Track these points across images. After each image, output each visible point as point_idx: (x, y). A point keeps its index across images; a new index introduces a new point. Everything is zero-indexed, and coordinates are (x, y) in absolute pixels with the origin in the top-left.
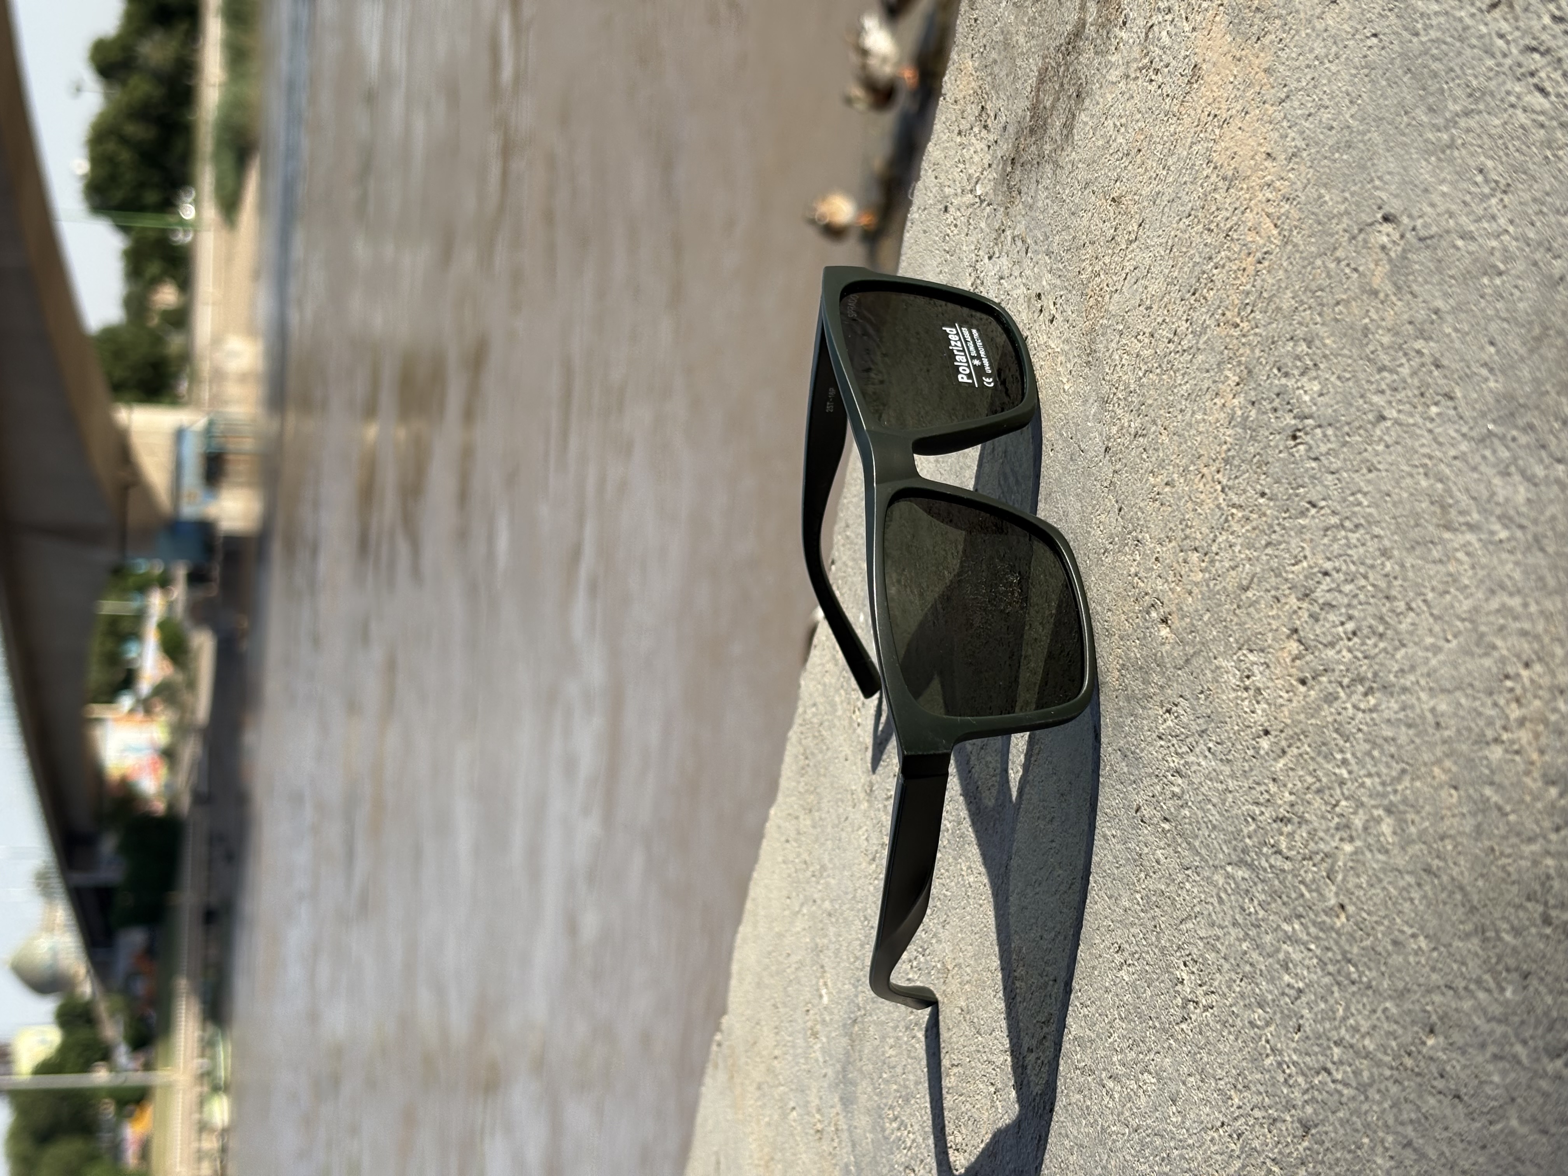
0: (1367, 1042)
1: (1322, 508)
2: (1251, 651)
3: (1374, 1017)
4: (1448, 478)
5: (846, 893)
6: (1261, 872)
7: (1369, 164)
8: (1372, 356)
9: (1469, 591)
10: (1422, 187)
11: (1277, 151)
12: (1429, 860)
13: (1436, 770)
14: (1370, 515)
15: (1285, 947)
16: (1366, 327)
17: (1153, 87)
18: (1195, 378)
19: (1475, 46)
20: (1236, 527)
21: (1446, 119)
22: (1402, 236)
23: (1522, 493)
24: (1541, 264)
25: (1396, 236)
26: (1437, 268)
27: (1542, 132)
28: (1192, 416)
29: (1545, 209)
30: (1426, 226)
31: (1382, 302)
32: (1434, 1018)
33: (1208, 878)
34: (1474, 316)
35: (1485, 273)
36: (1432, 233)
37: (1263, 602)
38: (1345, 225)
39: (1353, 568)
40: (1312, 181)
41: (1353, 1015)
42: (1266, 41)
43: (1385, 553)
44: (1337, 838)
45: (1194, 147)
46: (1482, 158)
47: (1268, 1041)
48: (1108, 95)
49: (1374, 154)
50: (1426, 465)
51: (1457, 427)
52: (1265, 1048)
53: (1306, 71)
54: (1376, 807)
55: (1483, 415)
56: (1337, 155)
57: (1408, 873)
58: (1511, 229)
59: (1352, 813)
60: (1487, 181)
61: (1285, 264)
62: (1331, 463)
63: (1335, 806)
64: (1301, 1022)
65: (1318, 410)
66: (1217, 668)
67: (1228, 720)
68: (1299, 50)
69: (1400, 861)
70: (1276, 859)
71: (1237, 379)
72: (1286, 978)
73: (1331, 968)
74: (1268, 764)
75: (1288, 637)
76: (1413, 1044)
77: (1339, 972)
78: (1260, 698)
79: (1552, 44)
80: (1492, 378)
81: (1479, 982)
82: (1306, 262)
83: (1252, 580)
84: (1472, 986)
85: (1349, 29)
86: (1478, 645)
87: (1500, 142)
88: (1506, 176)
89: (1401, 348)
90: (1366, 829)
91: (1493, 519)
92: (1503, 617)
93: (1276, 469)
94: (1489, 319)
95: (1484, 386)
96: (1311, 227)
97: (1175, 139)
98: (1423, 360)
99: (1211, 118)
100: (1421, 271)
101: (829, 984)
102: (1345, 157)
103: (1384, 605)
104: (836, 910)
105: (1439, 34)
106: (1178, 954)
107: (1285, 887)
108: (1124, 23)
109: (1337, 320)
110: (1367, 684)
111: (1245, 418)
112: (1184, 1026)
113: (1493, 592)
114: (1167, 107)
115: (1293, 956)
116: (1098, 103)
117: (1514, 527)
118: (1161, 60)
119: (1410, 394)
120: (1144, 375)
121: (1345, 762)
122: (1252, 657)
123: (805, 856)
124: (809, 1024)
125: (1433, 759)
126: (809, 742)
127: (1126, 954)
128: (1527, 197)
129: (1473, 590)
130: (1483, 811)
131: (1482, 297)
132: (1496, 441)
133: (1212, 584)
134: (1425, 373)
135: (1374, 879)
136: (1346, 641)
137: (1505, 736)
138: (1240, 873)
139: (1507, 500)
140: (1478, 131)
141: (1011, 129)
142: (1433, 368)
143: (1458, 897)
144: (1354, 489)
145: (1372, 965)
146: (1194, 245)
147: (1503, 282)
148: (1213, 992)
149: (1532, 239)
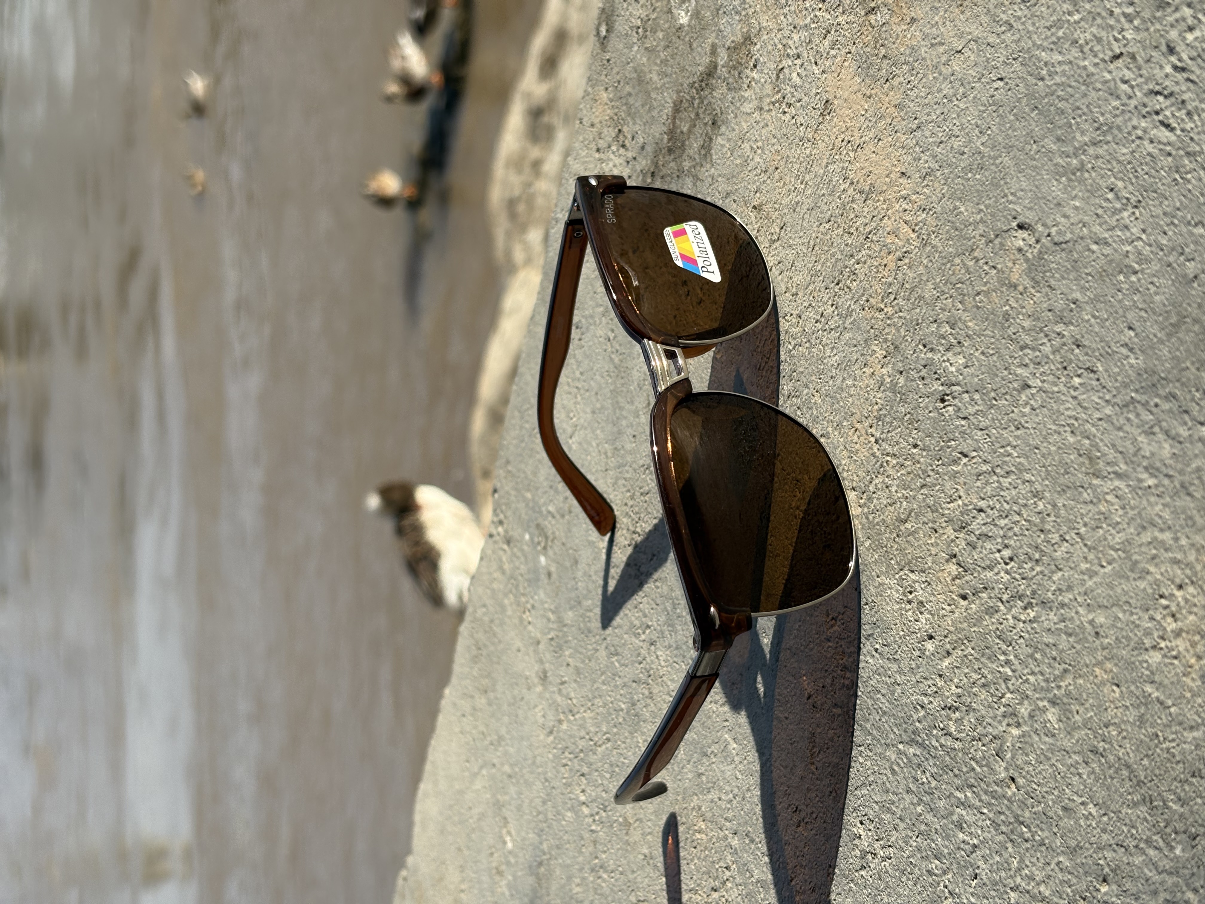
0: (1042, 888)
1: (973, 458)
2: (912, 571)
3: (1048, 868)
4: (1094, 436)
5: (525, 759)
6: (932, 750)
7: (1002, 182)
8: (1014, 336)
9: (1120, 526)
10: (1055, 201)
11: (910, 171)
12: (1096, 743)
13: (1097, 671)
14: (1020, 463)
15: (959, 810)
16: (1006, 313)
17: (787, 117)
18: (844, 351)
19: (1100, 90)
20: (891, 472)
21: (1075, 148)
22: (1038, 241)
23: (1167, 449)
24: (1175, 265)
25: (1032, 241)
26: (1072, 266)
27: (1170, 159)
28: (842, 381)
29: (1176, 222)
30: (1059, 233)
31: (1021, 294)
32: (1107, 870)
33: (880, 754)
34: (1112, 306)
35: (1121, 272)
36: (1067, 239)
37: (921, 532)
38: (981, 232)
39: (1007, 507)
40: (947, 196)
41: (1027, 866)
42: (895, 82)
43: (1036, 495)
44: (1004, 724)
45: (830, 167)
46: (1113, 179)
47: (946, 887)
48: (743, 124)
49: (1006, 174)
50: (1073, 424)
51: (1101, 395)
52: (943, 891)
53: (935, 107)
54: (1041, 699)
55: (1126, 386)
56: (970, 175)
57: (1075, 753)
58: (1144, 237)
59: (1018, 704)
60: (1118, 198)
61: (925, 262)
62: (980, 422)
63: (1001, 698)
64: (977, 871)
65: (964, 379)
66: (880, 584)
67: (893, 626)
68: (928, 91)
69: (1067, 744)
70: (946, 740)
71: (884, 353)
72: (961, 835)
73: (1003, 828)
74: (934, 663)
75: (947, 561)
76: (1088, 890)
77: (1012, 832)
78: (923, 609)
79: (1176, 89)
80: (1132, 356)
81: (1148, 841)
82: (945, 261)
83: (910, 514)
84: (1142, 845)
85: (974, 74)
86: (1132, 571)
87: (1129, 167)
88: (1137, 194)
89: (1041, 330)
90: (1031, 716)
91: (1140, 469)
92: (1155, 548)
93: (927, 425)
94: (1126, 309)
95: (1125, 362)
96: (947, 232)
97: (811, 160)
98: (1064, 340)
99: (845, 143)
100: (1058, 268)
101: (513, 832)
102: (978, 176)
103: (1039, 536)
104: (516, 773)
105: (1064, 79)
106: (855, 814)
107: (957, 763)
108: (755, 66)
109: (978, 308)
110: (1026, 601)
111: (894, 384)
112: (863, 873)
113: (1144, 528)
114: (802, 134)
115: (966, 818)
116: (734, 130)
117: (1161, 476)
118: (793, 97)
119: (1053, 367)
120: (794, 348)
121: (1008, 662)
122: (913, 576)
123: (482, 728)
124: (494, 864)
125: (1094, 661)
126: (480, 636)
127: (803, 814)
128: (1159, 211)
129: (1126, 526)
130: (1146, 705)
131: (1119, 291)
132: (1139, 407)
133: (871, 518)
134: (1067, 351)
135: (1042, 756)
136: (1003, 565)
137: (1163, 644)
138: (911, 750)
139: (1153, 454)
140: (1108, 158)
141: (649, 149)
142: (1075, 347)
143: (1125, 773)
144: (1004, 443)
145: (1044, 826)
146: (835, 244)
147: (1139, 280)
148: (890, 846)
149: (1166, 246)
